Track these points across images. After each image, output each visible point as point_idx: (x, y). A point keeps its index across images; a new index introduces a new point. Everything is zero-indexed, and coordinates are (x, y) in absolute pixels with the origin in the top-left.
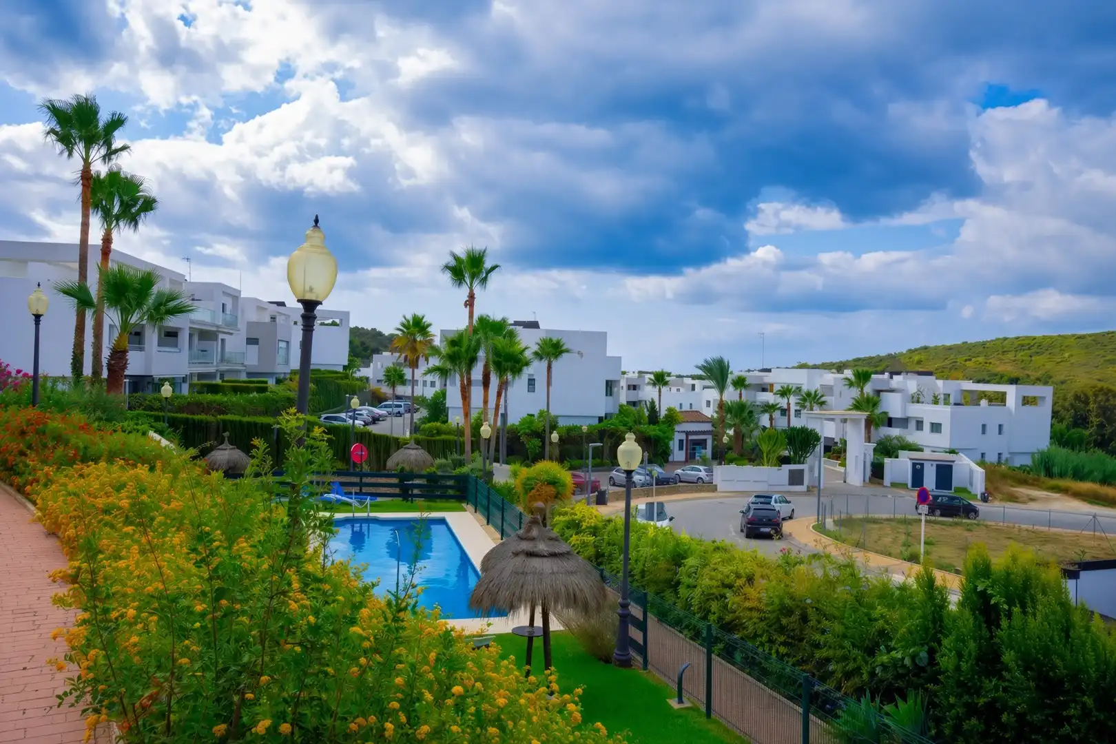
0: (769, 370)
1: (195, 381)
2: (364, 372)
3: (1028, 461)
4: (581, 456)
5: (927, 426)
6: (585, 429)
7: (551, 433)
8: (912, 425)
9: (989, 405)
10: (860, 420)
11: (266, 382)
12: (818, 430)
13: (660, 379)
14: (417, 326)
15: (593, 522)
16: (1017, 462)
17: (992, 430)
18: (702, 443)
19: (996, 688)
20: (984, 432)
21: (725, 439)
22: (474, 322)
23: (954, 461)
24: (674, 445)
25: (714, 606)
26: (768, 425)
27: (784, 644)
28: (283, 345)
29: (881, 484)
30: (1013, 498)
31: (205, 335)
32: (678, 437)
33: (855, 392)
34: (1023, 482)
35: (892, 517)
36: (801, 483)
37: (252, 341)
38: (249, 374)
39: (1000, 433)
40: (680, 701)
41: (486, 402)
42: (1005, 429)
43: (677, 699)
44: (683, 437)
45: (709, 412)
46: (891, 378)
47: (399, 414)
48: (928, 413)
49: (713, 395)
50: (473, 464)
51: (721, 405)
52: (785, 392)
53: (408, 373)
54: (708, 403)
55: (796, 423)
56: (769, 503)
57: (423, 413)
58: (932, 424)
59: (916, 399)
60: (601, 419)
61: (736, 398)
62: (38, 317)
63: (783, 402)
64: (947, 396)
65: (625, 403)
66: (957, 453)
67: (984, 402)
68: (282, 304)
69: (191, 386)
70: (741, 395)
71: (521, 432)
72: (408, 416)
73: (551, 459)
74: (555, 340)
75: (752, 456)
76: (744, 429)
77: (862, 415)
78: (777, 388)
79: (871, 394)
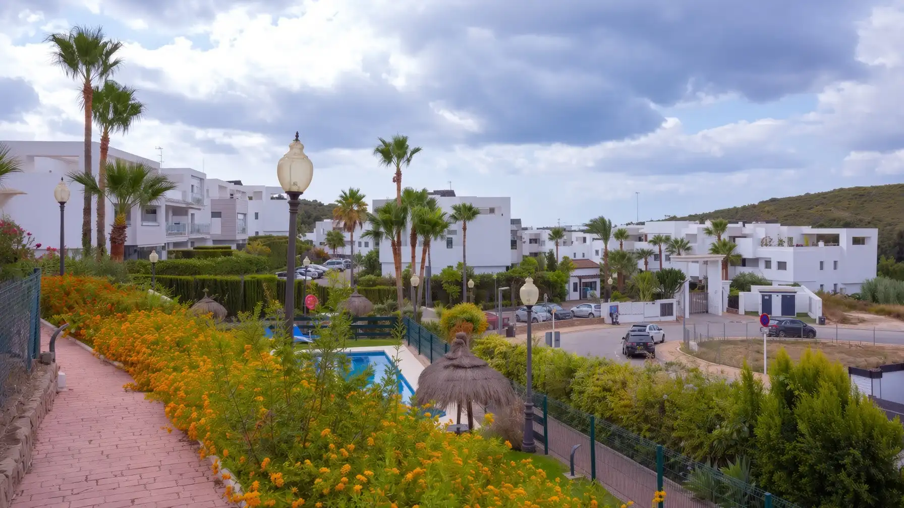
0: (643, 224)
1: (171, 248)
2: (309, 236)
3: (857, 290)
4: (492, 299)
5: (774, 265)
6: (495, 277)
7: (468, 281)
8: (762, 265)
9: (825, 245)
10: (718, 261)
11: (230, 248)
12: (684, 271)
13: (557, 234)
14: (353, 198)
15: (504, 349)
16: (850, 291)
17: (829, 266)
18: (592, 286)
19: (794, 448)
20: (822, 268)
21: (610, 281)
22: (402, 194)
23: (796, 292)
24: (570, 287)
25: (597, 405)
26: (643, 269)
27: (649, 430)
28: (241, 217)
29: (737, 313)
30: (844, 321)
31: (178, 211)
32: (573, 281)
33: (713, 239)
34: (852, 307)
35: (745, 338)
36: (671, 314)
37: (216, 214)
38: (215, 242)
39: (835, 268)
40: (573, 474)
41: (413, 257)
42: (839, 264)
43: (570, 473)
44: (577, 280)
45: (598, 260)
46: (744, 226)
47: (341, 270)
48: (775, 253)
49: (600, 245)
50: (405, 307)
51: (606, 254)
52: (657, 241)
53: (347, 236)
54: (597, 252)
55: (666, 266)
56: (644, 330)
57: (361, 269)
58: (779, 263)
59: (765, 243)
60: (508, 268)
61: (619, 248)
62: (62, 204)
63: (656, 249)
64: (790, 239)
65: (528, 254)
66: (800, 286)
67: (821, 244)
68: (238, 183)
69: (170, 253)
70: (621, 245)
71: (444, 281)
72: (349, 271)
73: (468, 301)
74: (468, 204)
75: (633, 294)
76: (624, 272)
77: (720, 257)
78: (650, 238)
79: (727, 240)
